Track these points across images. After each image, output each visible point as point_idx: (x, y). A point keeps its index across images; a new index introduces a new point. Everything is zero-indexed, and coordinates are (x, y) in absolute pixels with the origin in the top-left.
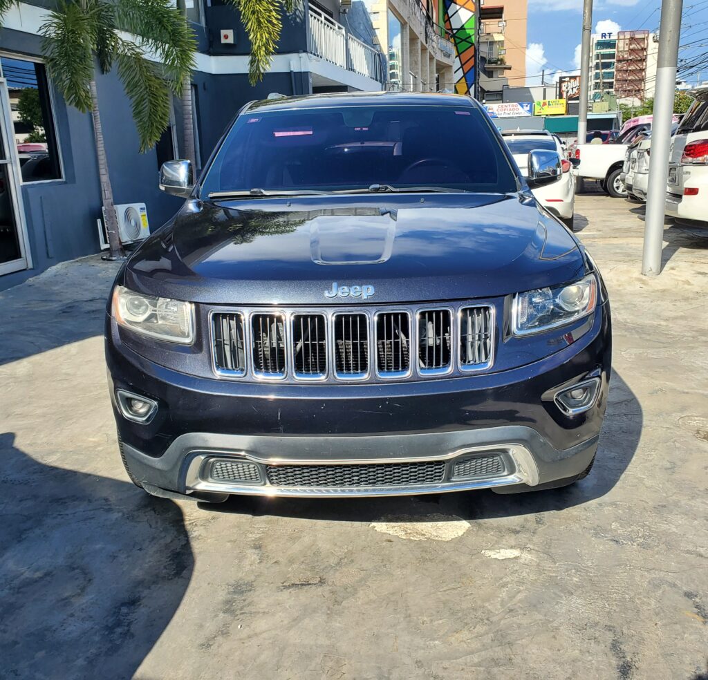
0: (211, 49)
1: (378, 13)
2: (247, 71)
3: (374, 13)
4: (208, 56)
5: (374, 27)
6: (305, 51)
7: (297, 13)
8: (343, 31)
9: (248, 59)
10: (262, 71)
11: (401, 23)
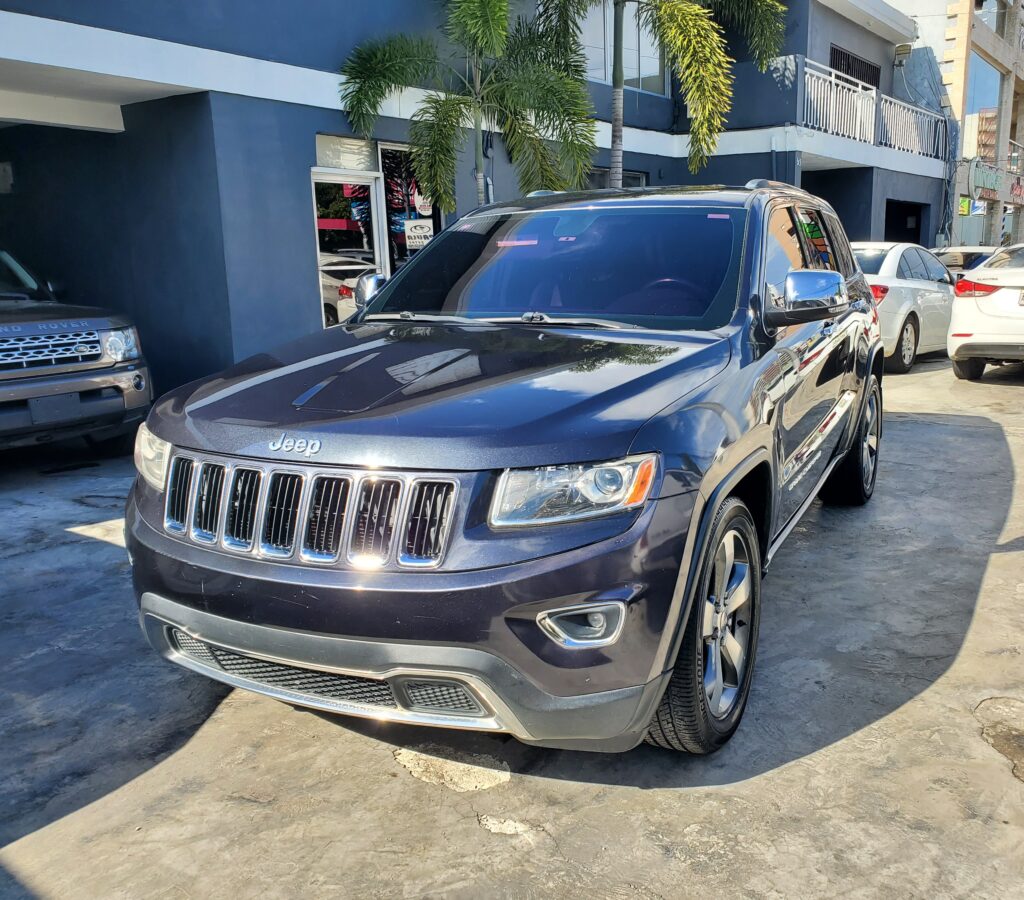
0: (675, 126)
1: (952, 61)
2: (685, 154)
3: (947, 62)
4: (669, 135)
5: (944, 82)
6: (793, 123)
7: (787, 73)
8: (873, 93)
9: (687, 138)
10: (707, 154)
11: (1002, 73)
